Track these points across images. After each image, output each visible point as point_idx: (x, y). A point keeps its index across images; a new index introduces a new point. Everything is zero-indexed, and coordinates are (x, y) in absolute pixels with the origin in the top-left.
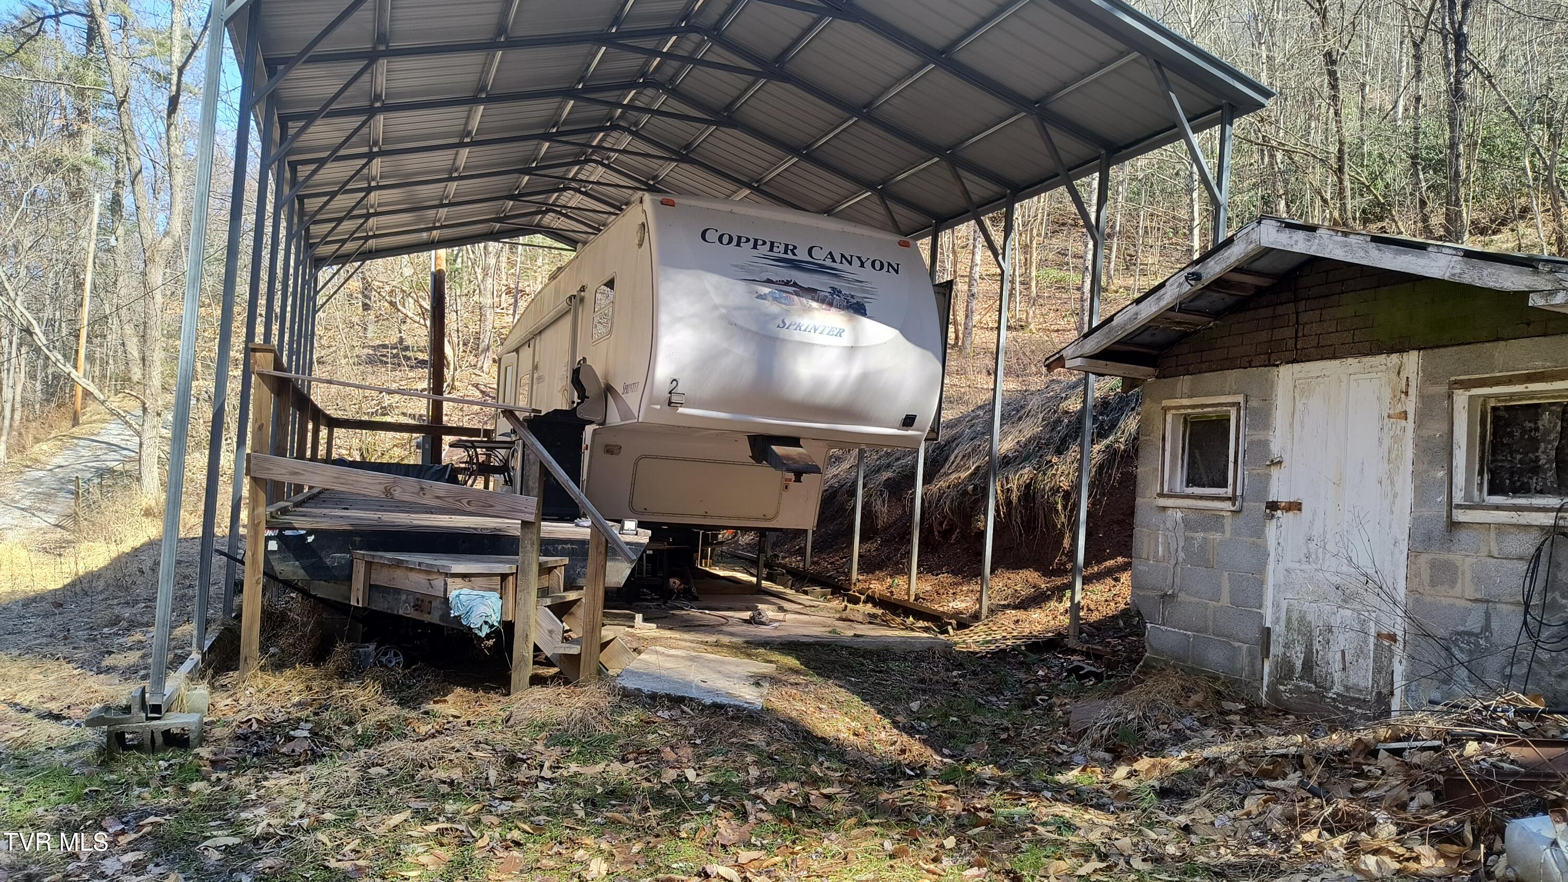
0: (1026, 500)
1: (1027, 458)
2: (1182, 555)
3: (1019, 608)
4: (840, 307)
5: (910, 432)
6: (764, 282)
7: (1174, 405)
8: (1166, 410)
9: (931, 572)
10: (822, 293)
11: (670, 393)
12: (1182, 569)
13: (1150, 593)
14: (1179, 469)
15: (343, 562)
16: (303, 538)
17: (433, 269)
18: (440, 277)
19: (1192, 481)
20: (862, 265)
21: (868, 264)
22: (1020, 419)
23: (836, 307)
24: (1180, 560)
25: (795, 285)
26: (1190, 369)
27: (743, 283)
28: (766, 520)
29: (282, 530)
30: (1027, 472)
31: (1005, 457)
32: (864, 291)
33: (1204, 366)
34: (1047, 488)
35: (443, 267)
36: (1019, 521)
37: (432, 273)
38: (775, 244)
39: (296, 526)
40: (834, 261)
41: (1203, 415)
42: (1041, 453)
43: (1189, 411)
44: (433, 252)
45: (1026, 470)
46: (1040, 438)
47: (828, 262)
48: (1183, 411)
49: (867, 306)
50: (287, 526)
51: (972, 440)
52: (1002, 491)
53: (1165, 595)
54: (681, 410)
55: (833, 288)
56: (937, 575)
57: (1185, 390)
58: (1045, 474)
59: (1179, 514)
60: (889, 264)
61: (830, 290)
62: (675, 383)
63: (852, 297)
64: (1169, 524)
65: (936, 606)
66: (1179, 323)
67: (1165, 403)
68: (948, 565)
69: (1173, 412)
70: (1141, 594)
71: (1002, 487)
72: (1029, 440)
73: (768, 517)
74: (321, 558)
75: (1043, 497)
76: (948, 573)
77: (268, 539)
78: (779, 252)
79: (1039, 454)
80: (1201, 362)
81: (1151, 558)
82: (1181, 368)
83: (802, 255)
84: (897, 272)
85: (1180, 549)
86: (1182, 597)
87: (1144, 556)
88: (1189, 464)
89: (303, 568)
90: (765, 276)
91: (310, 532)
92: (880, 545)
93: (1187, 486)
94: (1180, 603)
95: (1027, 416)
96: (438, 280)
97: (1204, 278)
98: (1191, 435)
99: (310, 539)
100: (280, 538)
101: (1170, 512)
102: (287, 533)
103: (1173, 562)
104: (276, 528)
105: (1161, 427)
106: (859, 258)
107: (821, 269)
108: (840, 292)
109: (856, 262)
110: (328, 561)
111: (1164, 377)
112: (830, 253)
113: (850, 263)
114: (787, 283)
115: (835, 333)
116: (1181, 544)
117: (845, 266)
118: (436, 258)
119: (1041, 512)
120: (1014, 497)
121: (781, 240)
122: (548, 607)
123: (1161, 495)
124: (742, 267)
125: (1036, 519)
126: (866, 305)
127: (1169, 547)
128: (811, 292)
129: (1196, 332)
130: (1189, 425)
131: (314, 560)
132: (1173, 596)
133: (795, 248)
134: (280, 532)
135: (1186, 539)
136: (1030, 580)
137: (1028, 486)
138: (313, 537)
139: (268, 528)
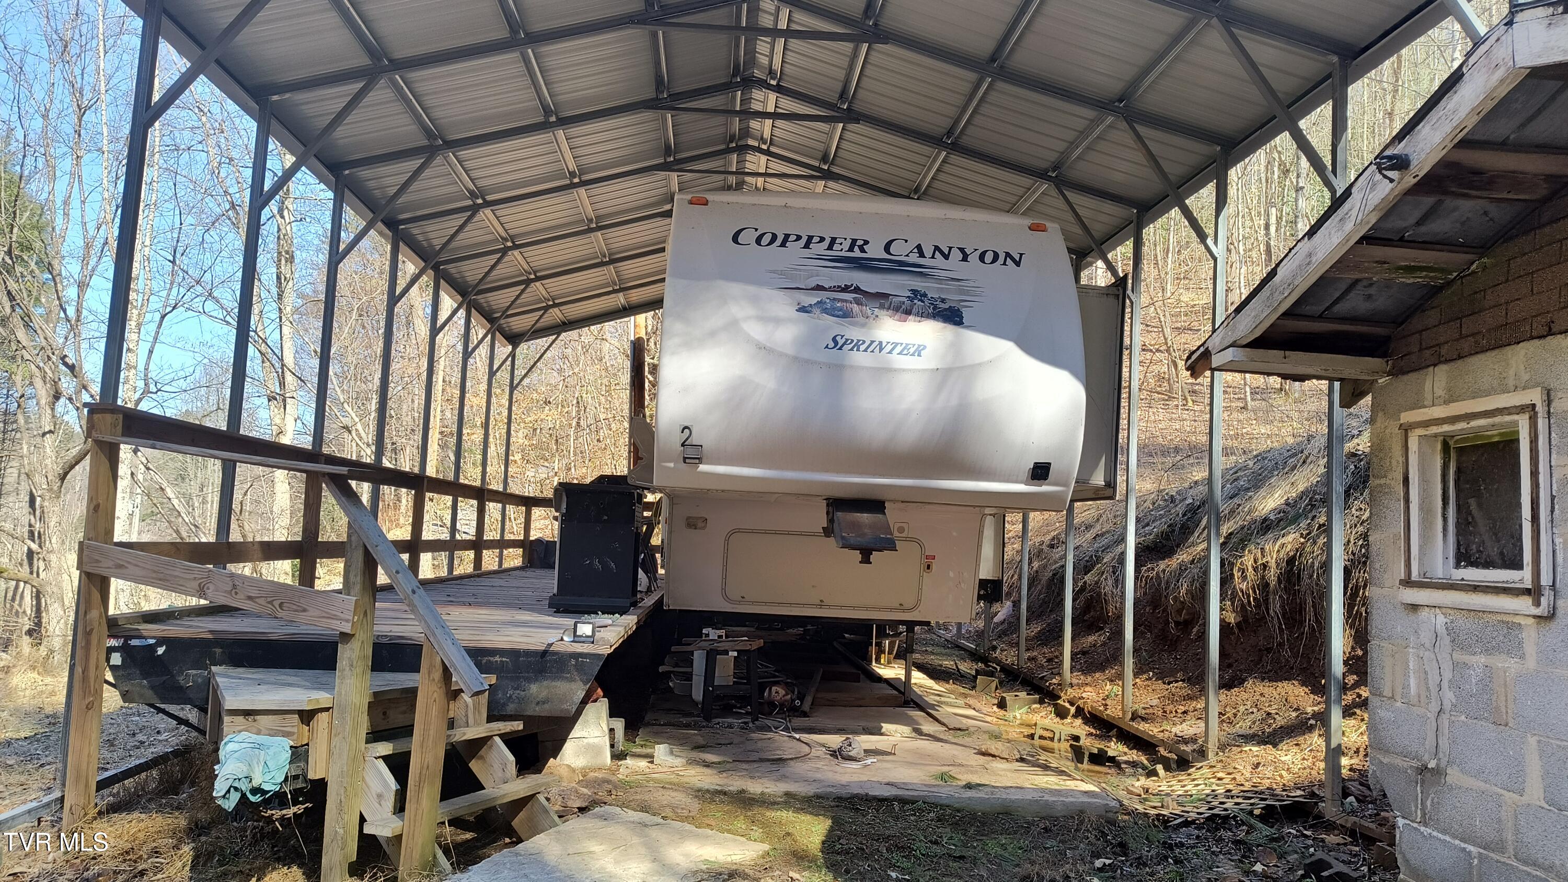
0: (1288, 580)
1: (1295, 520)
2: (1449, 696)
3: (1265, 743)
4: (923, 315)
5: (1045, 488)
6: (812, 289)
7: (1419, 419)
8: (1406, 429)
9: (1162, 679)
10: (895, 299)
11: (683, 445)
12: (1452, 723)
13: (1398, 761)
14: (1440, 535)
15: (200, 680)
16: (152, 647)
17: (632, 338)
18: (640, 345)
19: (1464, 558)
20: (965, 258)
21: (974, 258)
22: (1293, 468)
23: (917, 315)
24: (1447, 706)
25: (857, 290)
26: (1443, 352)
27: (782, 293)
28: (904, 611)
29: (128, 638)
30: (1290, 540)
31: (1265, 520)
32: (961, 292)
33: (1466, 345)
34: (1316, 564)
35: (642, 334)
36: (1278, 609)
37: (632, 342)
38: (838, 241)
39: (145, 633)
40: (922, 255)
41: (1477, 435)
42: (1313, 513)
43: (1446, 428)
44: (632, 318)
45: (1290, 538)
46: (1315, 493)
47: (914, 258)
48: (1434, 430)
49: (965, 313)
50: (132, 633)
51: (1231, 498)
52: (1255, 569)
53: (1423, 770)
54: (703, 468)
55: (914, 291)
56: (1169, 684)
57: (1440, 392)
58: (1315, 543)
59: (1441, 619)
60: (1008, 255)
61: (909, 294)
62: (687, 431)
63: (943, 301)
64: (1426, 637)
65: (1156, 730)
66: (1410, 270)
67: (1408, 417)
68: (1185, 670)
69: (1420, 432)
70: (1385, 760)
71: (1255, 562)
72: (1301, 497)
73: (906, 606)
74: (173, 676)
75: (1312, 576)
76: (1183, 681)
77: (111, 650)
78: (842, 250)
79: (1310, 515)
80: (1462, 337)
81: (1398, 697)
82: (1427, 353)
83: (875, 251)
84: (1018, 264)
85: (1445, 685)
86: (1454, 776)
87: (1387, 692)
88: (1458, 525)
89: (152, 688)
90: (813, 283)
91: (161, 641)
92: (1109, 639)
93: (1457, 566)
94: (1451, 788)
95: (1304, 462)
96: (638, 350)
97: (1414, 163)
98: (1459, 471)
99: (161, 651)
100: (125, 650)
101: (1424, 614)
102: (134, 642)
103: (1434, 707)
104: (121, 637)
105: (1401, 460)
106: (962, 250)
107: (899, 267)
108: (925, 295)
109: (956, 255)
110: (181, 679)
111: (1404, 372)
112: (919, 247)
113: (946, 257)
114: (845, 289)
115: (912, 351)
116: (1447, 675)
117: (939, 260)
118: (635, 326)
119: (1309, 600)
120: (1272, 575)
121: (846, 234)
122: (386, 758)
123: (1407, 582)
124: (782, 273)
125: (1301, 609)
126: (963, 310)
127: (1426, 679)
128: (881, 298)
129: (1450, 283)
130: (1453, 455)
131: (165, 678)
132: (1438, 772)
133: (866, 242)
134: (126, 641)
135: (1455, 665)
136: (1291, 699)
137: (1291, 561)
138: (164, 647)
139: (111, 636)
